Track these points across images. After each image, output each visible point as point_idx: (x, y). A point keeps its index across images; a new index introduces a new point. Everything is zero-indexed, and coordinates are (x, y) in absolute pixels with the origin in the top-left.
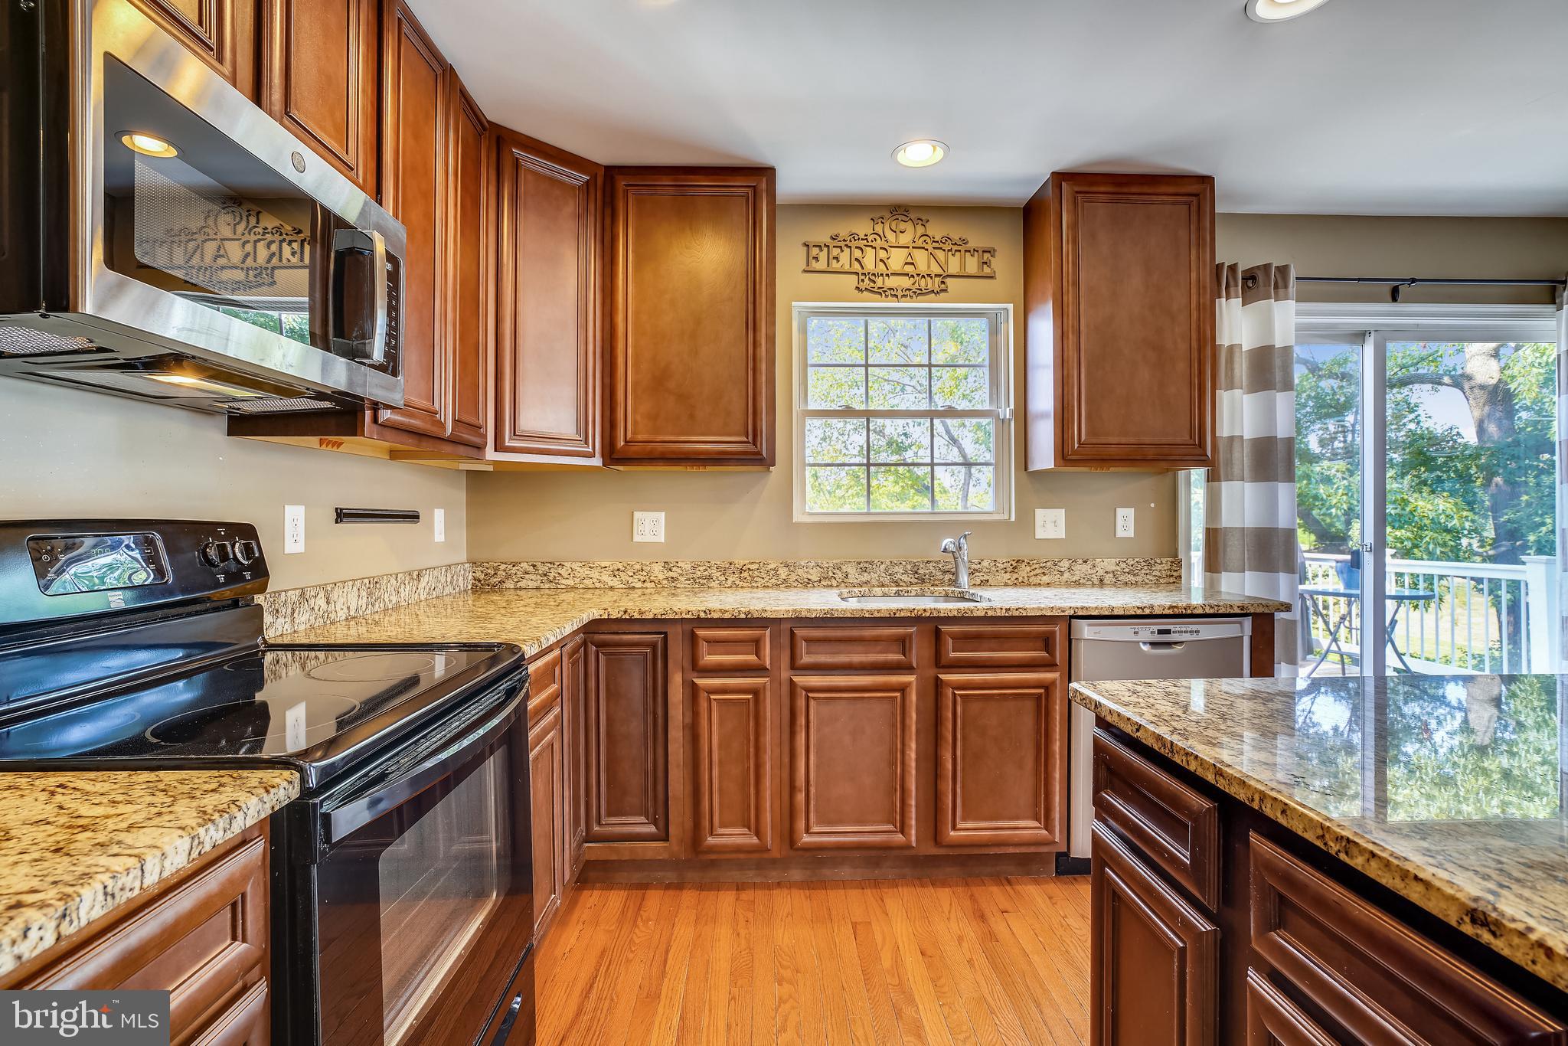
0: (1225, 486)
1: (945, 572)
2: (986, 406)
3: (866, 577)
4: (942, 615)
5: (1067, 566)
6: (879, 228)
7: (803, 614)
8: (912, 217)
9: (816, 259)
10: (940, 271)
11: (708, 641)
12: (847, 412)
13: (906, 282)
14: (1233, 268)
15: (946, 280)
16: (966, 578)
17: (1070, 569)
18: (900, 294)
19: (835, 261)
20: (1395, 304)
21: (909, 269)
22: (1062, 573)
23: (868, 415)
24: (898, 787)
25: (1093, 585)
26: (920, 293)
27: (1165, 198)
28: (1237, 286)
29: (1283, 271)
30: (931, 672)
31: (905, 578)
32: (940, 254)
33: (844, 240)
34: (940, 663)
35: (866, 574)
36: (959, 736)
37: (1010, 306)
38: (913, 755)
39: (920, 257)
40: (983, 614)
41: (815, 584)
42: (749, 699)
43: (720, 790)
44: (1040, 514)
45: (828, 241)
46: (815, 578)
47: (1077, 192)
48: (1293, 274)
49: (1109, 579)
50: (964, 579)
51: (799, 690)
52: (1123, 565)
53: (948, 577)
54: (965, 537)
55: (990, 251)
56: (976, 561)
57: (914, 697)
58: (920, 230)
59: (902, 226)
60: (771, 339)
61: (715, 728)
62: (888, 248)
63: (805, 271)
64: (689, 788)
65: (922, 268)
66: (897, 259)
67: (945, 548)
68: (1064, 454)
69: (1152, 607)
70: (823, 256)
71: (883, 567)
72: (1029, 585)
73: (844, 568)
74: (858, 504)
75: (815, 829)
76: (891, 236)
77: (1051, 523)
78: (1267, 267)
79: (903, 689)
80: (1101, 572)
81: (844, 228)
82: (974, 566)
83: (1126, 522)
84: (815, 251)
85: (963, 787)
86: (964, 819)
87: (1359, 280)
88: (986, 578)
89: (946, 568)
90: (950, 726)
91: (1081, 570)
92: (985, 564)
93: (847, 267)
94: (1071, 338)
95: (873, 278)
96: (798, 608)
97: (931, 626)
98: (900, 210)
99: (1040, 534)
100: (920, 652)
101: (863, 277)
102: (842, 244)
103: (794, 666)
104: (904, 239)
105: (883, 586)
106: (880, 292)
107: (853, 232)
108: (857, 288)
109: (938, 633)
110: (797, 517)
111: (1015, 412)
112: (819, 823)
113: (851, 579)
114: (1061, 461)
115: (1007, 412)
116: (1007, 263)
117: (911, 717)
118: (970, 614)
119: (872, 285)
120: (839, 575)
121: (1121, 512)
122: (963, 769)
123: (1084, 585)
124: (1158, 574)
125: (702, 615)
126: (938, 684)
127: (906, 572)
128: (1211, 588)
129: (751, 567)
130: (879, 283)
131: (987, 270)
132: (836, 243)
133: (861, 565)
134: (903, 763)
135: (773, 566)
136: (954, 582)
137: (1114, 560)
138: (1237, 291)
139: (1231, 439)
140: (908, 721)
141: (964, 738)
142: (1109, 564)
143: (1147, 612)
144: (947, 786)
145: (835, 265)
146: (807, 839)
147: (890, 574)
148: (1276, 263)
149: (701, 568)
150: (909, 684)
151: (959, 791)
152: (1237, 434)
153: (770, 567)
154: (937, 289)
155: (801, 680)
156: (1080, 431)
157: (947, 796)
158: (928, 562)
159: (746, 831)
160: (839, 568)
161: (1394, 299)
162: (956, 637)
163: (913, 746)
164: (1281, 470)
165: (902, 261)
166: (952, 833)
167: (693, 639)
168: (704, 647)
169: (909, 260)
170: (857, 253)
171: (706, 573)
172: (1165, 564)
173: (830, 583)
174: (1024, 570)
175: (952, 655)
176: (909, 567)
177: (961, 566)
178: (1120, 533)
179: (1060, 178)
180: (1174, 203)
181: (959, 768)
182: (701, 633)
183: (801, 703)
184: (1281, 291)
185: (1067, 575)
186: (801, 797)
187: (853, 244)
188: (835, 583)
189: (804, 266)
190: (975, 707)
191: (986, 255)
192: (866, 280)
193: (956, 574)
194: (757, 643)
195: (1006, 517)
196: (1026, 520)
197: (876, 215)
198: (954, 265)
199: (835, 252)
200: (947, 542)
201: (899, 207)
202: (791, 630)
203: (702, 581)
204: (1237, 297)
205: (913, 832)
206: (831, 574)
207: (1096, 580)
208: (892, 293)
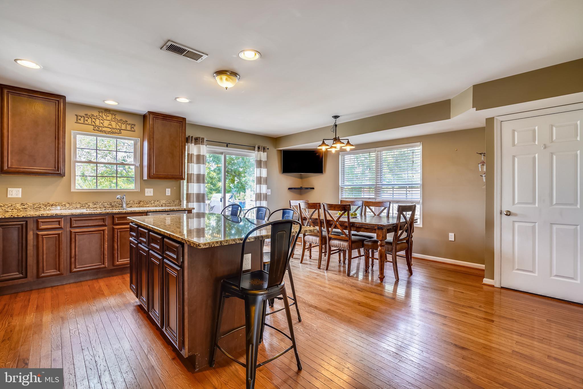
0: (190, 184)
1: (119, 204)
2: (133, 163)
3: (95, 206)
4: (114, 213)
5: (153, 202)
6: (101, 114)
7: (74, 214)
8: (111, 113)
9: (80, 120)
10: (119, 128)
11: (42, 222)
12: (90, 162)
13: (109, 130)
14: (192, 137)
15: (121, 131)
16: (125, 205)
17: (154, 203)
18: (107, 132)
19: (86, 121)
20: (227, 148)
21: (110, 126)
22: (152, 204)
23: (97, 163)
24: (102, 254)
25: (160, 206)
26: (113, 133)
27: (175, 121)
28: (193, 141)
29: (203, 139)
30: (111, 226)
31: (108, 206)
32: (120, 124)
33: (89, 116)
34: (114, 224)
35: (95, 205)
36: (119, 240)
37: (139, 139)
38: (106, 246)
39: (114, 124)
40: (125, 212)
41: (79, 208)
42: (56, 236)
43: (46, 261)
44: (146, 190)
45: (84, 115)
46: (78, 207)
47: (154, 117)
48: (205, 139)
49: (163, 205)
50: (124, 205)
51: (73, 233)
52: (167, 202)
53: (120, 205)
54: (125, 195)
55: (134, 125)
56: (128, 201)
57: (107, 232)
58: (114, 117)
59: (108, 115)
60: (64, 143)
61: (45, 245)
62: (104, 120)
63: (76, 122)
64: (35, 262)
65: (114, 126)
66: (106, 123)
67: (118, 198)
68: (149, 176)
69: (165, 209)
70: (82, 119)
71: (101, 203)
72: (143, 207)
73: (88, 204)
74: (93, 187)
75: (78, 267)
76: (104, 117)
77: (149, 192)
78: (200, 137)
79: (103, 231)
80: (162, 203)
81: (89, 113)
82: (128, 203)
83: (168, 192)
84: (79, 118)
85: (120, 252)
86: (120, 259)
87: (219, 142)
88: (131, 205)
89: (120, 203)
90: (116, 238)
91: (156, 203)
92: (131, 202)
93: (90, 123)
94: (152, 150)
95: (99, 127)
96: (72, 212)
97: (112, 216)
98: (107, 111)
99: (146, 195)
100: (108, 221)
101: (95, 127)
102: (89, 117)
103: (71, 227)
104: (108, 118)
105: (101, 208)
106: (101, 131)
107: (92, 114)
108: (93, 129)
109: (113, 217)
110: (72, 190)
111: (140, 165)
112: (79, 265)
113: (91, 206)
114: (149, 178)
115: (138, 164)
116: (139, 128)
117: (106, 237)
118: (121, 212)
119: (98, 129)
120: (87, 206)
121: (167, 190)
122: (120, 248)
123: (157, 206)
124: (176, 204)
125: (41, 215)
126: (113, 229)
127: (108, 204)
128: (187, 205)
129: (56, 204)
130: (101, 129)
131: (133, 129)
132: (86, 116)
133: (94, 203)
134: (104, 248)
135: (64, 204)
136: (122, 207)
137: (165, 201)
138: (193, 142)
139: (191, 174)
140: (105, 238)
141: (120, 241)
142: (164, 202)
143: (164, 210)
144: (116, 252)
145: (86, 122)
146: (75, 270)
147: (103, 205)
148: (201, 137)
149: (37, 205)
150: (105, 229)
151: (119, 253)
152: (193, 173)
153: (63, 204)
154: (118, 132)
155: (73, 230)
156: (154, 171)
157: (116, 254)
158: (114, 202)
159: (55, 270)
160: (87, 204)
161: (227, 147)
162: (118, 218)
163: (107, 243)
164: (202, 181)
165: (108, 124)
166: (117, 263)
167: (37, 222)
168: (41, 224)
169: (110, 124)
170: (94, 120)
171: (39, 206)
172: (178, 201)
173: (83, 208)
174: (142, 203)
175: (117, 222)
176: (109, 203)
177: (123, 202)
178: (167, 194)
179: (150, 113)
180: (177, 123)
181: (119, 248)
182: (40, 220)
183: (73, 236)
184: (203, 143)
185: (153, 204)
186: (73, 260)
187: (92, 117)
188: (85, 208)
189: (76, 121)
190: (123, 233)
191: (133, 126)
192: (96, 128)
193: (122, 205)
194: (59, 222)
195: (138, 191)
196: (142, 191)
197: (100, 111)
198: (123, 127)
199: (86, 119)
200: (118, 196)
201: (107, 110)
202: (70, 218)
203: (37, 209)
204: (193, 143)
205: (107, 264)
206: (84, 205)
207: (160, 205)
208: (105, 132)
